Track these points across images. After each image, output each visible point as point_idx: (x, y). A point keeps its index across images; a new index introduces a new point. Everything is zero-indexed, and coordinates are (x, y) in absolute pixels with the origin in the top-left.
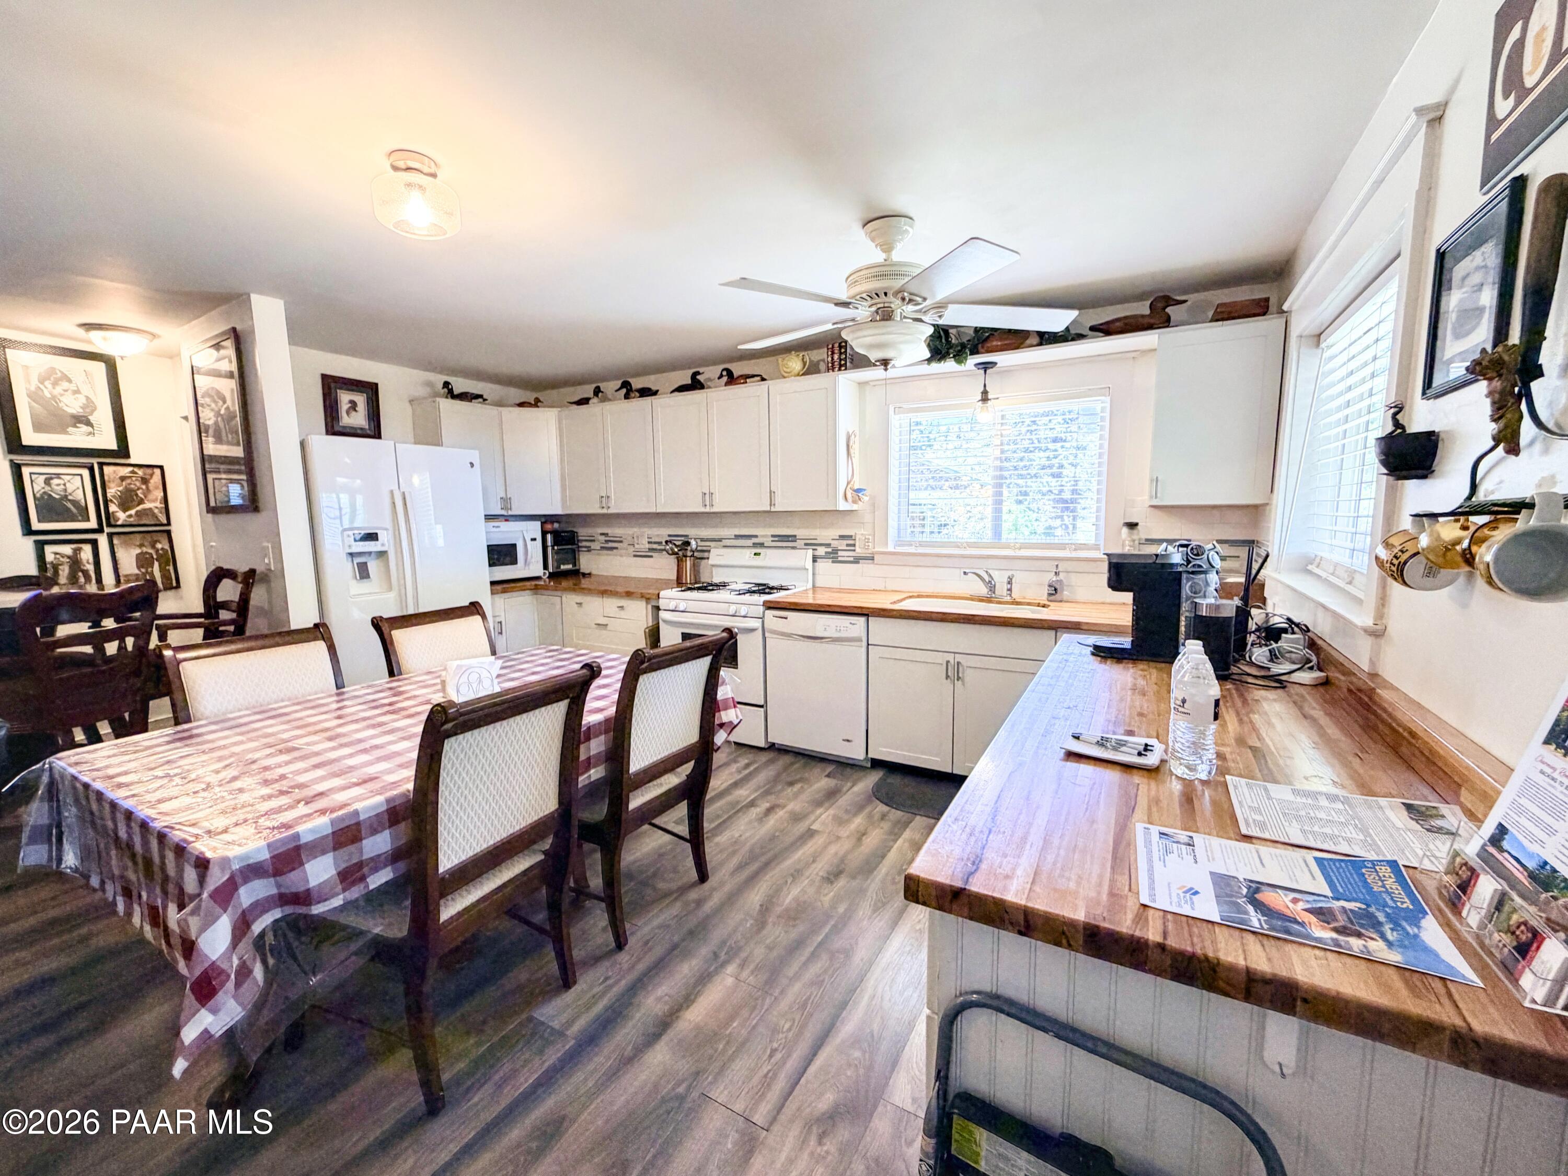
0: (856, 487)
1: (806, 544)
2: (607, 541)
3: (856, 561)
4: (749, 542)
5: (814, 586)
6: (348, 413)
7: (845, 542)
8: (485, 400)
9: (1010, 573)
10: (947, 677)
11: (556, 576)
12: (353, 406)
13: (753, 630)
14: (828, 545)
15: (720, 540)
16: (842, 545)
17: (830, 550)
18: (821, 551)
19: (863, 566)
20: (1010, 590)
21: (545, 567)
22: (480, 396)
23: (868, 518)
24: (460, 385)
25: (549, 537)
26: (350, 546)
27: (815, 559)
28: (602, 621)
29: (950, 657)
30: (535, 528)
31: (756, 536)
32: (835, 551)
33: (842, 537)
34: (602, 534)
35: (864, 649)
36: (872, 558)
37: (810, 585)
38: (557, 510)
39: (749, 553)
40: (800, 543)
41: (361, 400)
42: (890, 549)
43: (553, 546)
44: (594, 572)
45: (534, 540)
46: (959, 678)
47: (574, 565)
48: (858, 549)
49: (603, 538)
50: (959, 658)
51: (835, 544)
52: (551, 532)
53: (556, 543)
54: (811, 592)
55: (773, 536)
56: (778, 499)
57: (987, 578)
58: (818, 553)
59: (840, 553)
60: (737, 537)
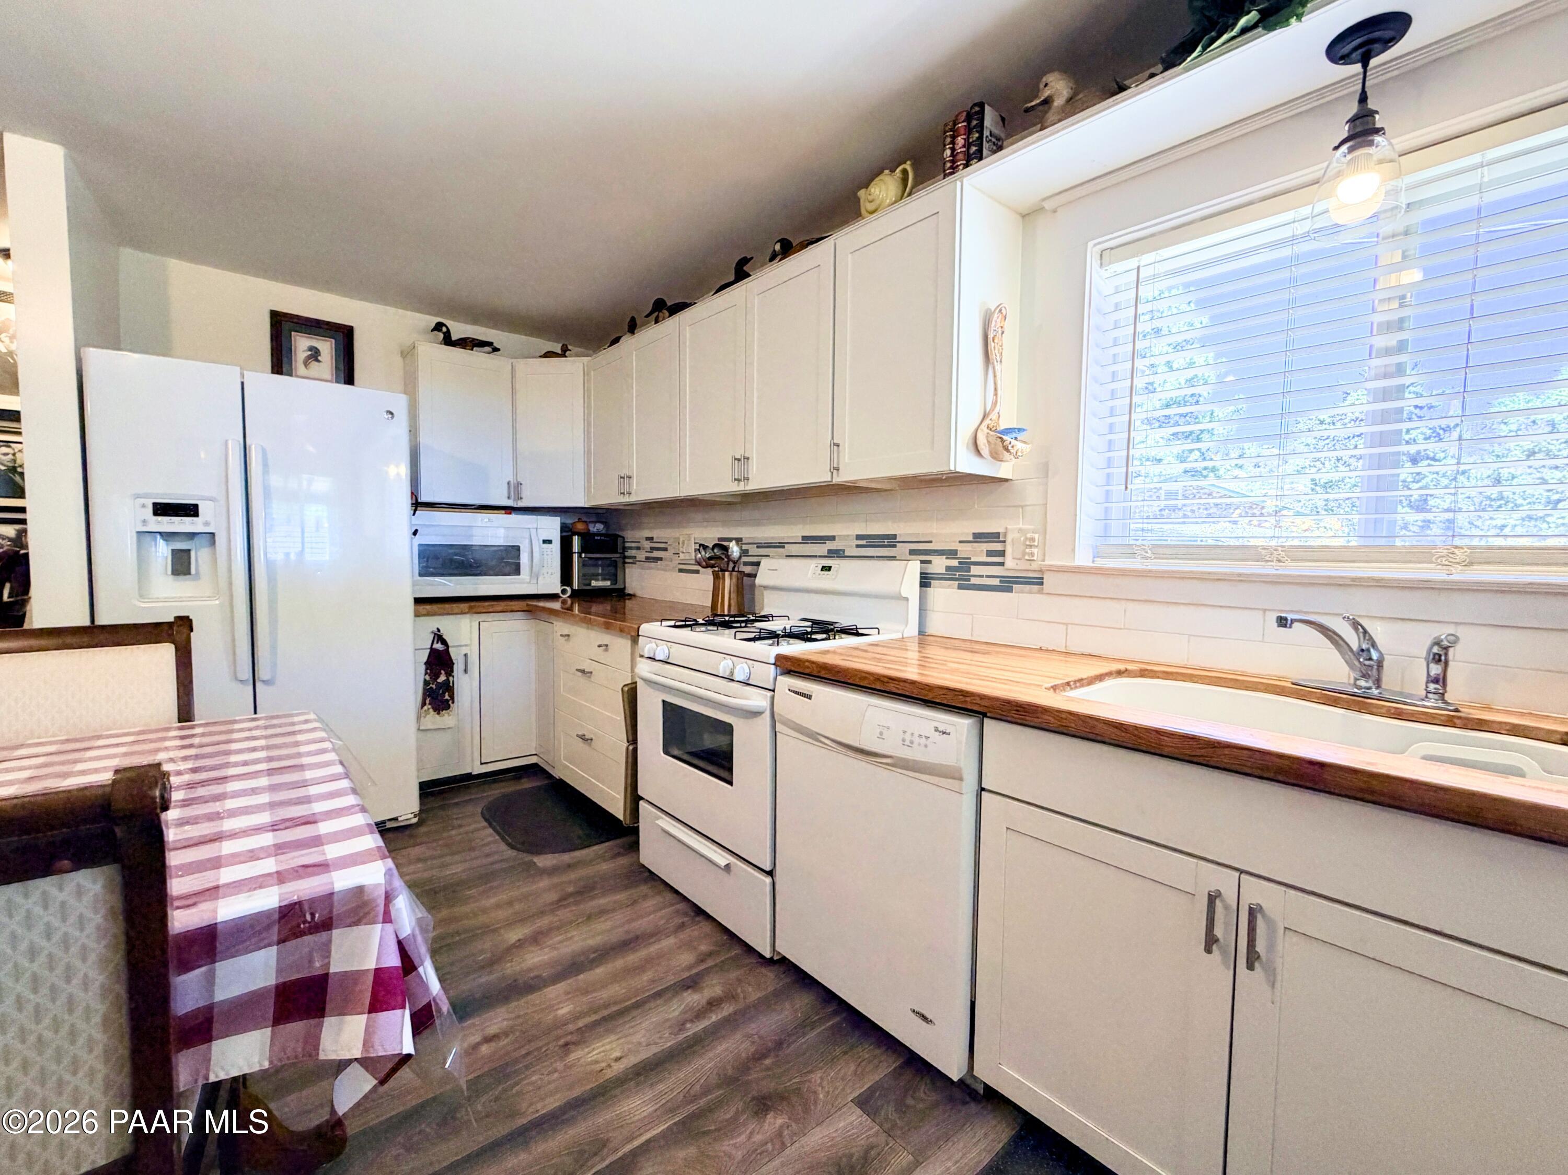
0: (1003, 426)
1: (913, 552)
2: (653, 549)
3: (1007, 585)
4: (822, 549)
5: (921, 633)
6: (306, 364)
7: (985, 547)
8: (496, 350)
9: (1442, 632)
10: (1211, 942)
11: (585, 596)
12: (315, 355)
13: (756, 714)
14: (952, 554)
15: (781, 545)
16: (978, 552)
17: (955, 563)
18: (939, 565)
19: (1020, 597)
20: (1440, 680)
21: (566, 578)
22: (490, 344)
23: (1031, 495)
24: (459, 330)
25: (576, 540)
26: (144, 522)
27: (925, 581)
28: (586, 666)
29: (1226, 883)
30: (551, 527)
31: (832, 538)
32: (966, 564)
33: (979, 537)
34: (648, 539)
35: (969, 801)
36: (1040, 582)
37: (912, 630)
38: (580, 501)
39: (814, 565)
40: (902, 550)
41: (326, 347)
42: (1083, 559)
43: (580, 554)
44: (639, 593)
45: (549, 542)
46: (1252, 959)
47: (615, 581)
48: (1010, 562)
49: (648, 545)
50: (1254, 892)
51: (965, 551)
52: (578, 534)
53: (584, 549)
54: (915, 646)
55: (859, 537)
56: (846, 458)
57: (1353, 640)
58: (932, 569)
59: (975, 570)
60: (806, 539)
